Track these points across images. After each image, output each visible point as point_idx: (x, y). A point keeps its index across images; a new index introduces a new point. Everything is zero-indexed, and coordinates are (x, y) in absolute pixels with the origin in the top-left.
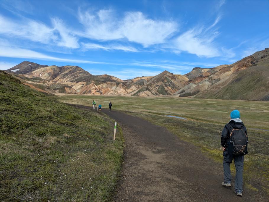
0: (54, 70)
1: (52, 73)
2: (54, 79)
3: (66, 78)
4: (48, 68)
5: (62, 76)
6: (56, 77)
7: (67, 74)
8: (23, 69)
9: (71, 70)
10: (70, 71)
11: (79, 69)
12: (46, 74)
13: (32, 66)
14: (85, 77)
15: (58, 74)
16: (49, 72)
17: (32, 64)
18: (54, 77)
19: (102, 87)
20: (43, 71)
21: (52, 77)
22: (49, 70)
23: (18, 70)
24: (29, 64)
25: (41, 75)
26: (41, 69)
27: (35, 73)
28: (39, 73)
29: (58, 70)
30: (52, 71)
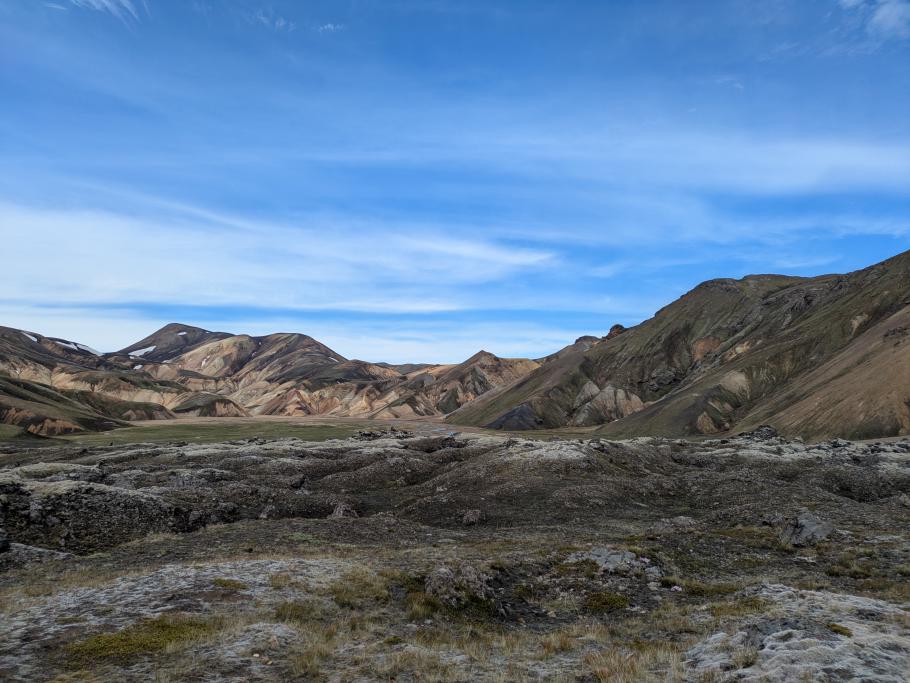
0: (241, 347)
1: (234, 357)
2: (235, 372)
3: (267, 368)
4: (225, 342)
5: (258, 363)
6: (241, 368)
7: (272, 358)
8: (165, 346)
9: (283, 345)
10: (281, 350)
11: (305, 343)
12: (218, 361)
13: (189, 336)
14: (306, 367)
15: (250, 358)
16: (226, 353)
17: (188, 332)
18: (238, 367)
19: (321, 396)
20: (212, 353)
21: (232, 367)
22: (228, 346)
23: (151, 349)
24: (180, 332)
25: (204, 363)
26: (207, 346)
27: (190, 357)
28: (199, 359)
29: (249, 347)
30: (234, 350)
